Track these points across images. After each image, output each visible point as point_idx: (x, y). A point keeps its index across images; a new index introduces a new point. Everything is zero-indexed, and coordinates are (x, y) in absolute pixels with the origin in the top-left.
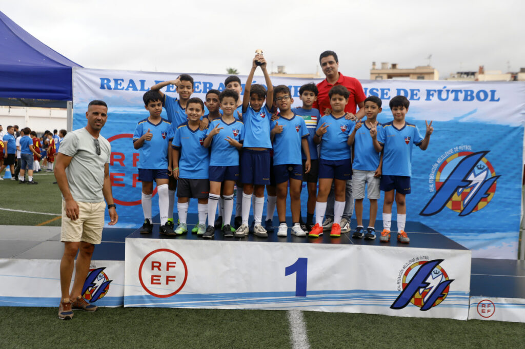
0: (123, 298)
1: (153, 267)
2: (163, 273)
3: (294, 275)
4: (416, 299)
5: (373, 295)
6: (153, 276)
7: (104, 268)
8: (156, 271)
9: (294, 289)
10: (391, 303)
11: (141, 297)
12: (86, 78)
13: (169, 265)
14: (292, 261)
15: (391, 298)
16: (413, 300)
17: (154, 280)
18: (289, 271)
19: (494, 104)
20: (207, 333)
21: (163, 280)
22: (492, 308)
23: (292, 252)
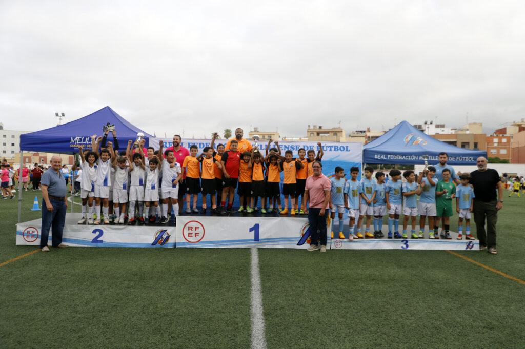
0: (175, 244)
1: (189, 229)
2: (194, 232)
3: (254, 231)
4: (308, 241)
5: (289, 240)
6: (189, 233)
7: (166, 230)
8: (190, 231)
9: (253, 238)
10: (297, 243)
11: (184, 243)
12: (155, 142)
13: (196, 228)
14: (253, 225)
15: (296, 240)
16: (307, 241)
17: (190, 235)
18: (251, 230)
19: (348, 152)
20: (214, 256)
21: (194, 235)
22: (341, 244)
23: (252, 221)
